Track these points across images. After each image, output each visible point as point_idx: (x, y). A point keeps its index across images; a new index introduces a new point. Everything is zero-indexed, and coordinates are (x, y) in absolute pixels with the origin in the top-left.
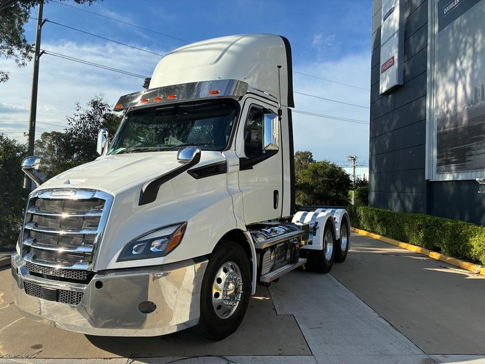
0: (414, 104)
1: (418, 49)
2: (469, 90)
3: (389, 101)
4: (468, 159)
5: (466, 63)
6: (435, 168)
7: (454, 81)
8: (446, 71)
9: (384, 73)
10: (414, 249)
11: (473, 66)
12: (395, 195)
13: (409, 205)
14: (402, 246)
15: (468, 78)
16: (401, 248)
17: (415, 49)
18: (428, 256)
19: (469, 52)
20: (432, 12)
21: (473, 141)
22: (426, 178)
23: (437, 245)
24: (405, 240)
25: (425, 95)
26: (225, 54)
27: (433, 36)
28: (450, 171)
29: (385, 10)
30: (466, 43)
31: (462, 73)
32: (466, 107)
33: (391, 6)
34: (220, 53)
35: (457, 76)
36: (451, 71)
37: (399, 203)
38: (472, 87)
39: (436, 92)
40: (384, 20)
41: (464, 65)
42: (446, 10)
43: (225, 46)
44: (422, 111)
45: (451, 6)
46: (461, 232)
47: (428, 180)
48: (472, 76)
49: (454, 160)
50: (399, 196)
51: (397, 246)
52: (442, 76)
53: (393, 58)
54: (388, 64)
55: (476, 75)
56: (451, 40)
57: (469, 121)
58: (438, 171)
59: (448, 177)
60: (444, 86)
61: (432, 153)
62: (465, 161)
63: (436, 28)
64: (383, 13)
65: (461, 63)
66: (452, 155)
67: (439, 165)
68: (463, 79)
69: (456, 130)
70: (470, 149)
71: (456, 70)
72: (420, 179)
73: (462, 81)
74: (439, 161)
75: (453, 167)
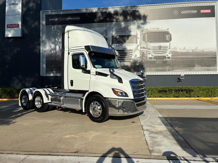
3: (11, 41)
6: (45, 71)
25: (40, 45)
31: (58, 43)
42: (50, 20)
45: (53, 20)
47: (41, 76)
53: (18, 25)
61: (43, 66)
65: (58, 39)
66: (54, 68)
69: (55, 60)
71: (55, 41)
73: (58, 45)
74: (47, 69)
75: (54, 72)
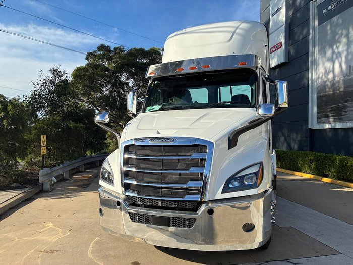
0: (298, 76)
1: (301, 38)
2: (344, 66)
3: (276, 73)
4: (344, 114)
5: (342, 48)
6: (316, 120)
7: (332, 60)
8: (325, 53)
9: (273, 54)
10: (308, 176)
11: (347, 50)
12: (282, 139)
13: (295, 146)
14: (297, 175)
15: (344, 58)
16: (296, 176)
17: (299, 37)
18: (321, 181)
19: (344, 40)
20: (313, 12)
21: (348, 101)
22: (309, 127)
23: (326, 172)
24: (299, 170)
25: (308, 70)
26: (234, 36)
27: (314, 28)
28: (329, 122)
29: (273, 9)
30: (342, 34)
31: (338, 55)
32: (342, 78)
33: (278, 6)
34: (231, 35)
35: (335, 56)
36: (329, 53)
37: (286, 145)
38: (347, 65)
39: (317, 68)
40: (273, 16)
41: (341, 49)
42: (324, 11)
43: (233, 30)
44: (305, 81)
45: (328, 8)
46: (348, 163)
47: (310, 128)
48: (346, 57)
49: (332, 115)
50: (286, 140)
51: (293, 175)
52: (322, 57)
53: (281, 43)
54: (277, 47)
55: (350, 57)
56: (329, 32)
57: (345, 88)
58: (318, 122)
59: (327, 126)
60: (324, 64)
61: (313, 109)
62: (341, 115)
63: (316, 23)
64: (271, 12)
65: (337, 48)
66: (330, 111)
67: (319, 118)
68: (340, 59)
69: (334, 94)
70: (345, 107)
71: (333, 52)
72: (304, 127)
73: (338, 60)
74: (319, 115)
75: (331, 119)
